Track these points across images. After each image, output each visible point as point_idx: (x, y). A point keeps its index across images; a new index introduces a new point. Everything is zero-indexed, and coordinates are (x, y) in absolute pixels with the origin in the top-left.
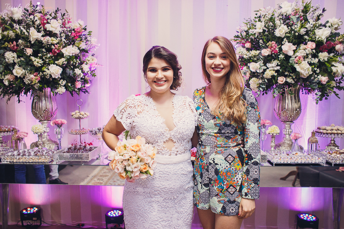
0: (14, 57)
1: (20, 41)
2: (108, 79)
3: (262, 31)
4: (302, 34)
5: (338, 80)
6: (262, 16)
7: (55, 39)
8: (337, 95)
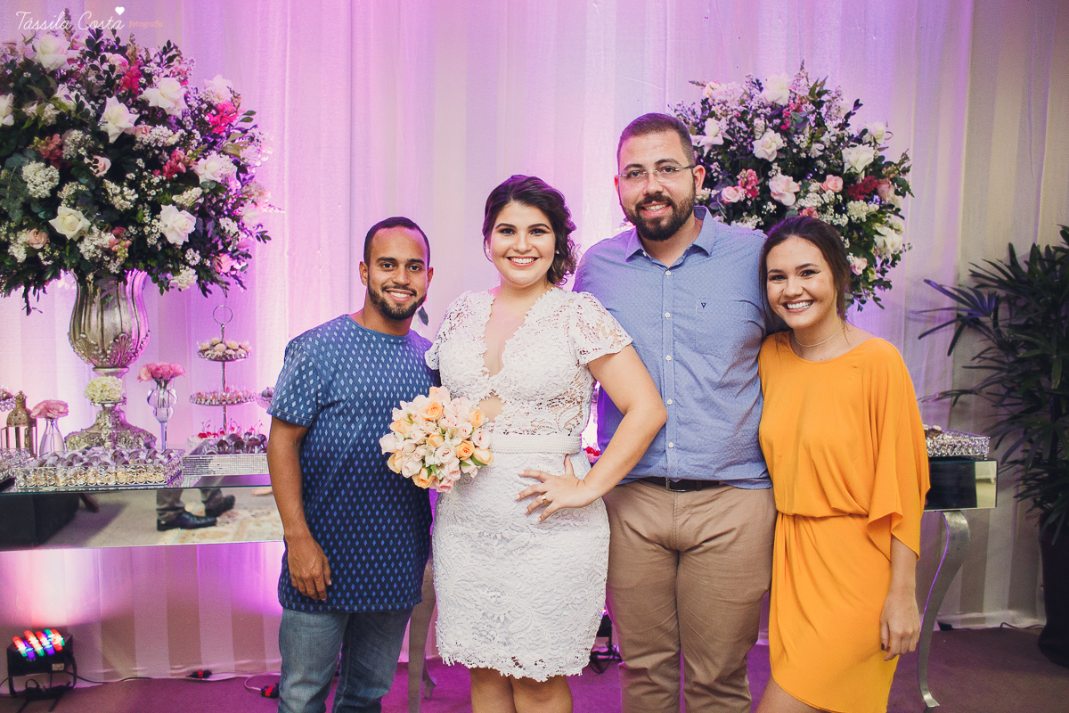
0: (51, 179)
1: (76, 134)
2: (287, 249)
3: (721, 142)
4: (813, 157)
5: (879, 265)
6: (719, 104)
7: (171, 132)
8: (876, 299)
